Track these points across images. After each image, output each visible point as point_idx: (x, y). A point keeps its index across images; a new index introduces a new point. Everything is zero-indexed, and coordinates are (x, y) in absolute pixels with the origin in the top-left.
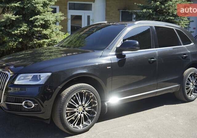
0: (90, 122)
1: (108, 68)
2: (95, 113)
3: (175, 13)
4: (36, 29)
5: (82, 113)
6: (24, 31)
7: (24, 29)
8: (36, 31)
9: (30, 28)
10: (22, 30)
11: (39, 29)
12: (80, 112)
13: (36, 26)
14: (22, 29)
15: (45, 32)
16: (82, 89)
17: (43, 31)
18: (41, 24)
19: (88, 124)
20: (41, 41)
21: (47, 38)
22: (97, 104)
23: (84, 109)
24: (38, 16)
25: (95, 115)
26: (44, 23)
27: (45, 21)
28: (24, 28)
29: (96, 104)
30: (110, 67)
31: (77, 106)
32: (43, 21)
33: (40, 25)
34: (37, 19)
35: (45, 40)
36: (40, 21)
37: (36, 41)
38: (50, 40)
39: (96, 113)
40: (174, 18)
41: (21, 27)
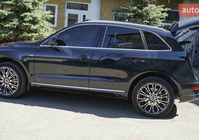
3: (151, 18)
6: (14, 25)
7: (15, 23)
8: (25, 26)
9: (20, 23)
11: (27, 24)
13: (25, 22)
14: (13, 23)
15: (33, 27)
17: (31, 26)
18: (30, 20)
20: (30, 35)
24: (28, 14)
26: (32, 19)
27: (33, 18)
34: (26, 16)
35: (33, 34)
36: (28, 17)
37: (25, 34)
38: (37, 34)
40: (149, 22)
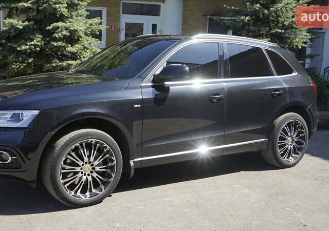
0: (103, 189)
1: (136, 106)
2: (111, 177)
3: (286, 23)
4: (55, 44)
5: (89, 175)
6: (36, 46)
7: (36, 43)
8: (55, 47)
9: (46, 42)
10: (34, 45)
11: (60, 44)
12: (87, 174)
13: (56, 40)
14: (33, 43)
15: (70, 49)
16: (89, 137)
17: (67, 47)
18: (65, 36)
19: (98, 193)
20: (65, 63)
21: (75, 59)
22: (115, 162)
23: (94, 169)
24: (60, 24)
25: (112, 179)
26: (68, 34)
27: (70, 32)
28: (37, 41)
29: (113, 162)
30: (139, 106)
31: (81, 163)
32: (68, 31)
33: (62, 37)
34: (58, 27)
35: (70, 62)
36: (62, 31)
37: (56, 63)
38: (79, 62)
39: (113, 176)
40: (283, 31)
41: (32, 40)
